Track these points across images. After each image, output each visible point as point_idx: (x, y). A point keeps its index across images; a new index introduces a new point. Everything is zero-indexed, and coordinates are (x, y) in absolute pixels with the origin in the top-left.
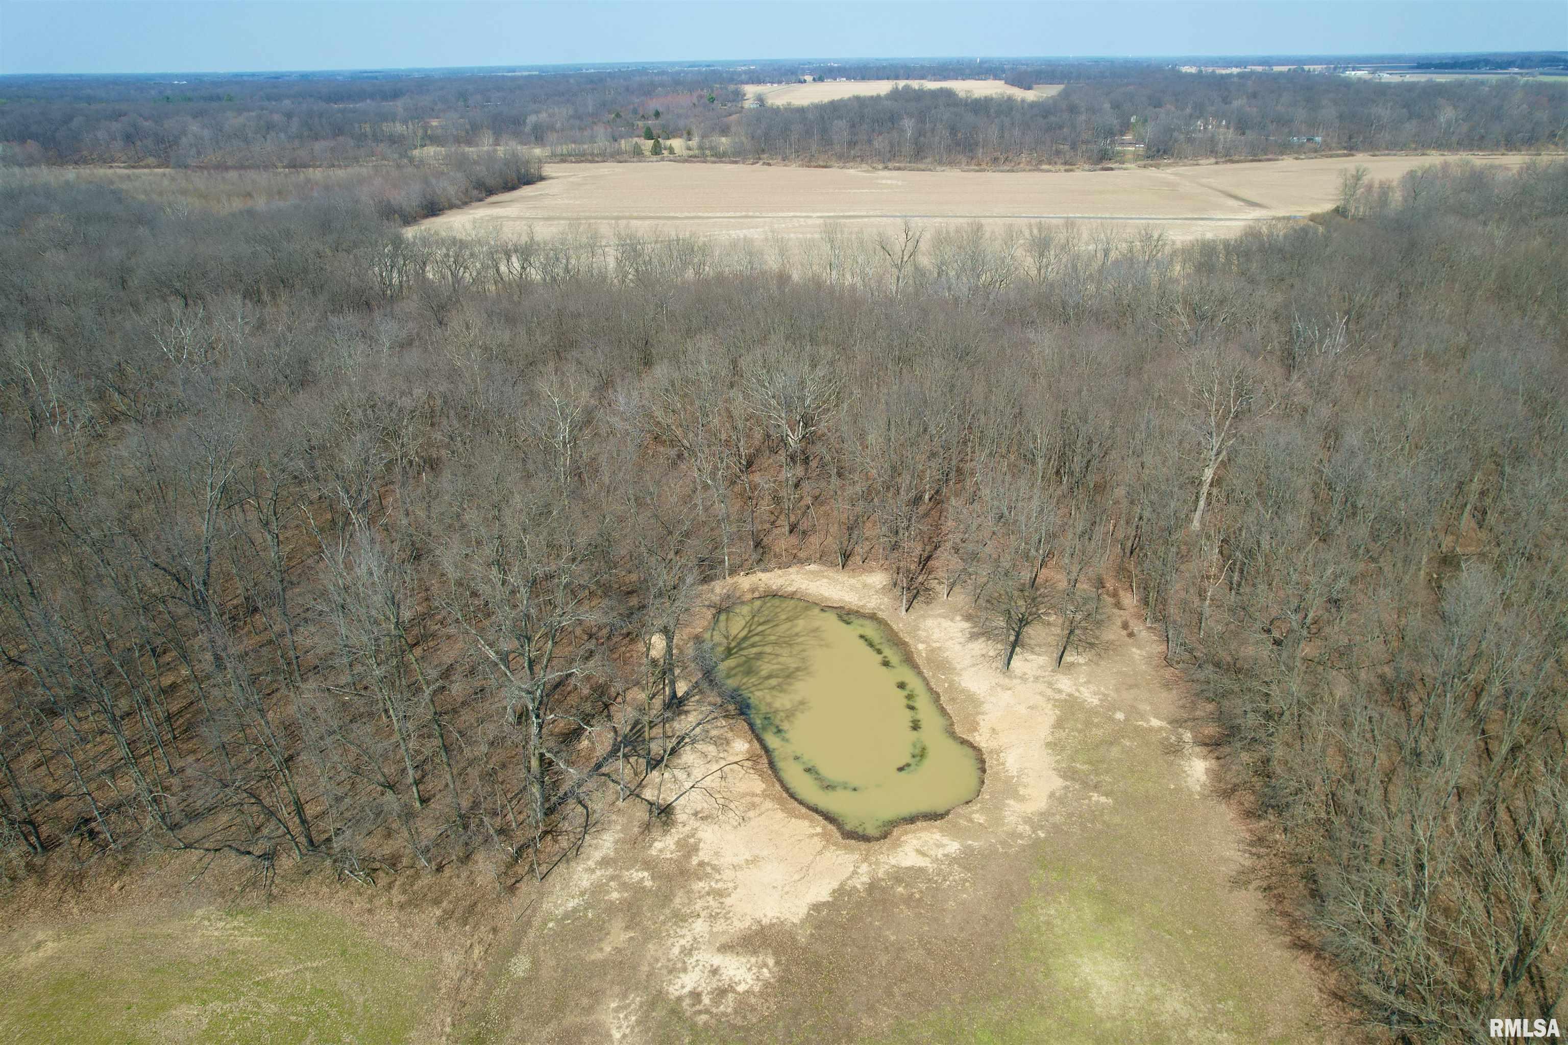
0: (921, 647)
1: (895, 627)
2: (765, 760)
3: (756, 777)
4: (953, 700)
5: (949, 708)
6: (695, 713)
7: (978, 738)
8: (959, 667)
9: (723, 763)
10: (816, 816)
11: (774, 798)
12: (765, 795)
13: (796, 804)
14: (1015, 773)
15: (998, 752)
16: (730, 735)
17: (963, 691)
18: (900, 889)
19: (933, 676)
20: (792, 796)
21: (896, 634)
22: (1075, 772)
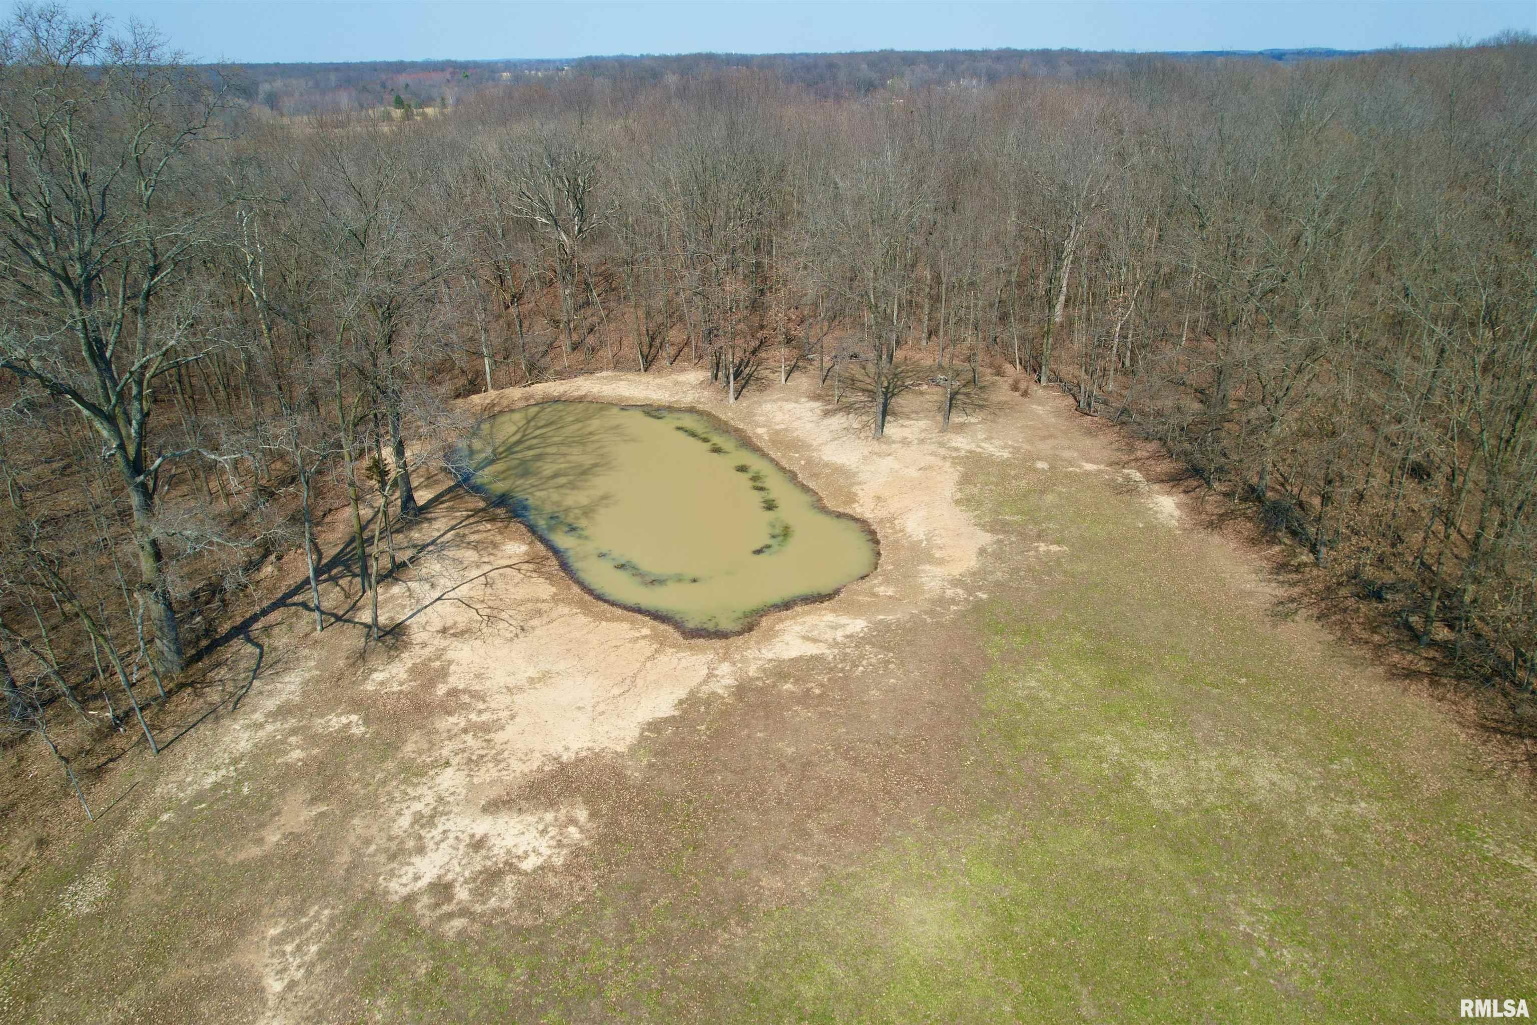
0: (760, 431)
1: (723, 417)
2: (554, 562)
3: (542, 580)
4: (815, 476)
5: (812, 485)
6: (444, 520)
7: (859, 510)
8: (815, 443)
9: (487, 568)
10: (640, 617)
11: (569, 602)
12: (555, 599)
13: (606, 606)
14: (922, 536)
15: (892, 519)
16: (498, 538)
17: (826, 465)
18: (788, 686)
19: (783, 456)
20: (599, 598)
21: (726, 423)
22: (1005, 524)
